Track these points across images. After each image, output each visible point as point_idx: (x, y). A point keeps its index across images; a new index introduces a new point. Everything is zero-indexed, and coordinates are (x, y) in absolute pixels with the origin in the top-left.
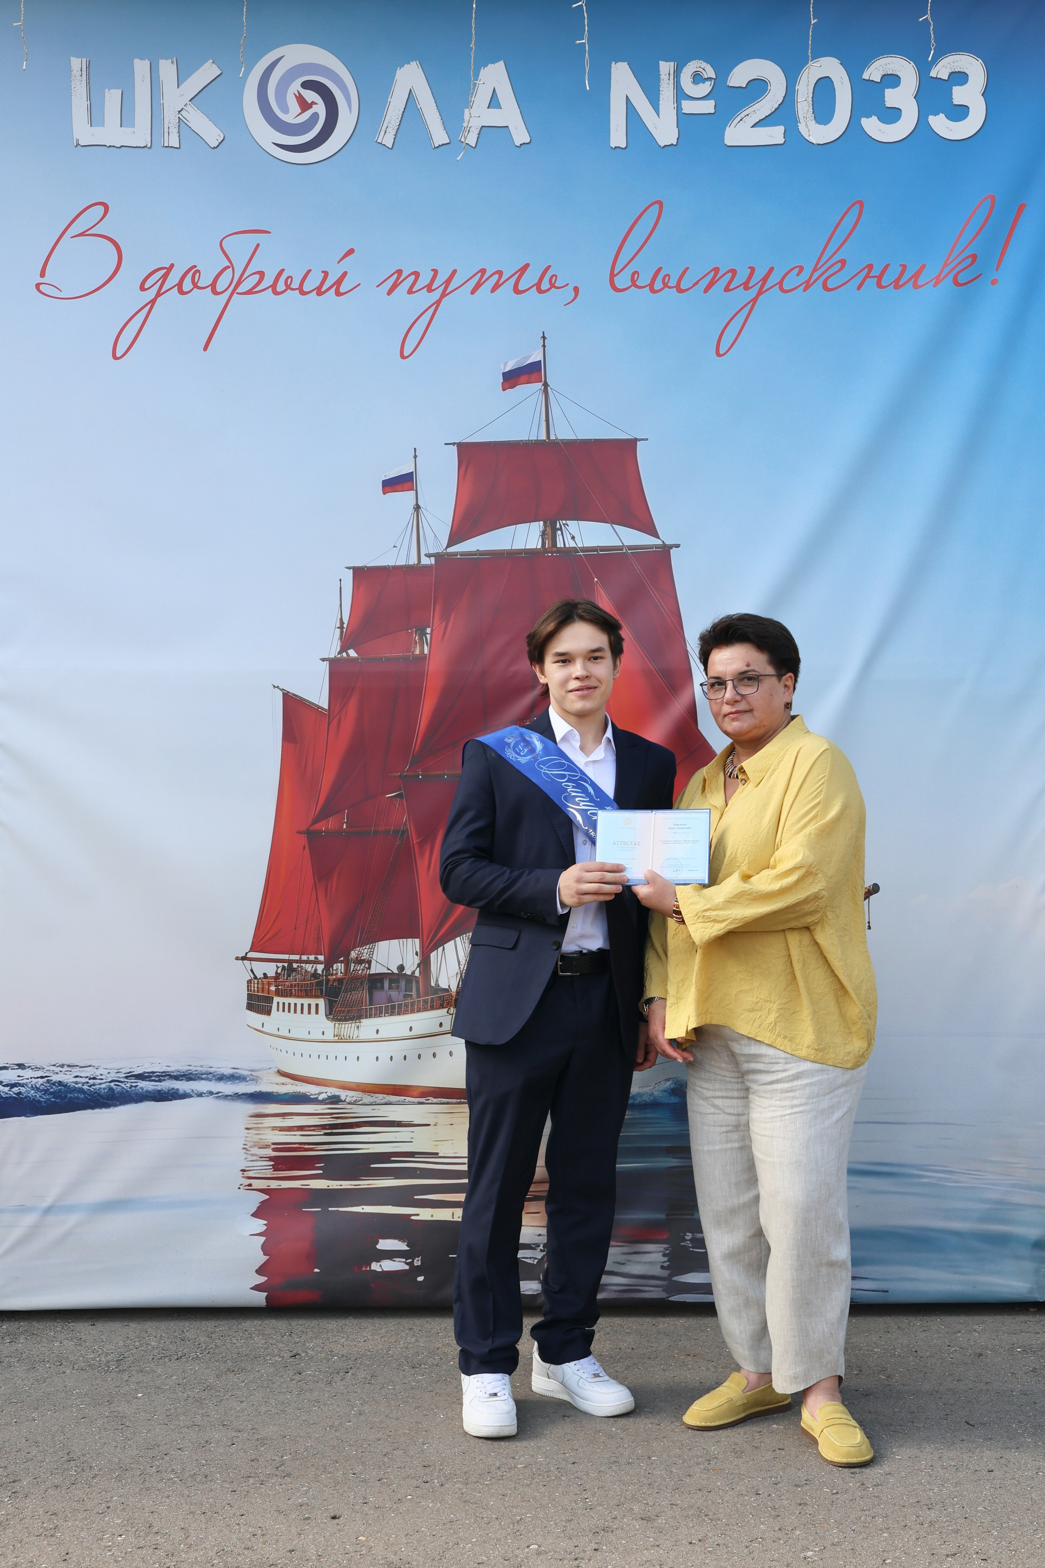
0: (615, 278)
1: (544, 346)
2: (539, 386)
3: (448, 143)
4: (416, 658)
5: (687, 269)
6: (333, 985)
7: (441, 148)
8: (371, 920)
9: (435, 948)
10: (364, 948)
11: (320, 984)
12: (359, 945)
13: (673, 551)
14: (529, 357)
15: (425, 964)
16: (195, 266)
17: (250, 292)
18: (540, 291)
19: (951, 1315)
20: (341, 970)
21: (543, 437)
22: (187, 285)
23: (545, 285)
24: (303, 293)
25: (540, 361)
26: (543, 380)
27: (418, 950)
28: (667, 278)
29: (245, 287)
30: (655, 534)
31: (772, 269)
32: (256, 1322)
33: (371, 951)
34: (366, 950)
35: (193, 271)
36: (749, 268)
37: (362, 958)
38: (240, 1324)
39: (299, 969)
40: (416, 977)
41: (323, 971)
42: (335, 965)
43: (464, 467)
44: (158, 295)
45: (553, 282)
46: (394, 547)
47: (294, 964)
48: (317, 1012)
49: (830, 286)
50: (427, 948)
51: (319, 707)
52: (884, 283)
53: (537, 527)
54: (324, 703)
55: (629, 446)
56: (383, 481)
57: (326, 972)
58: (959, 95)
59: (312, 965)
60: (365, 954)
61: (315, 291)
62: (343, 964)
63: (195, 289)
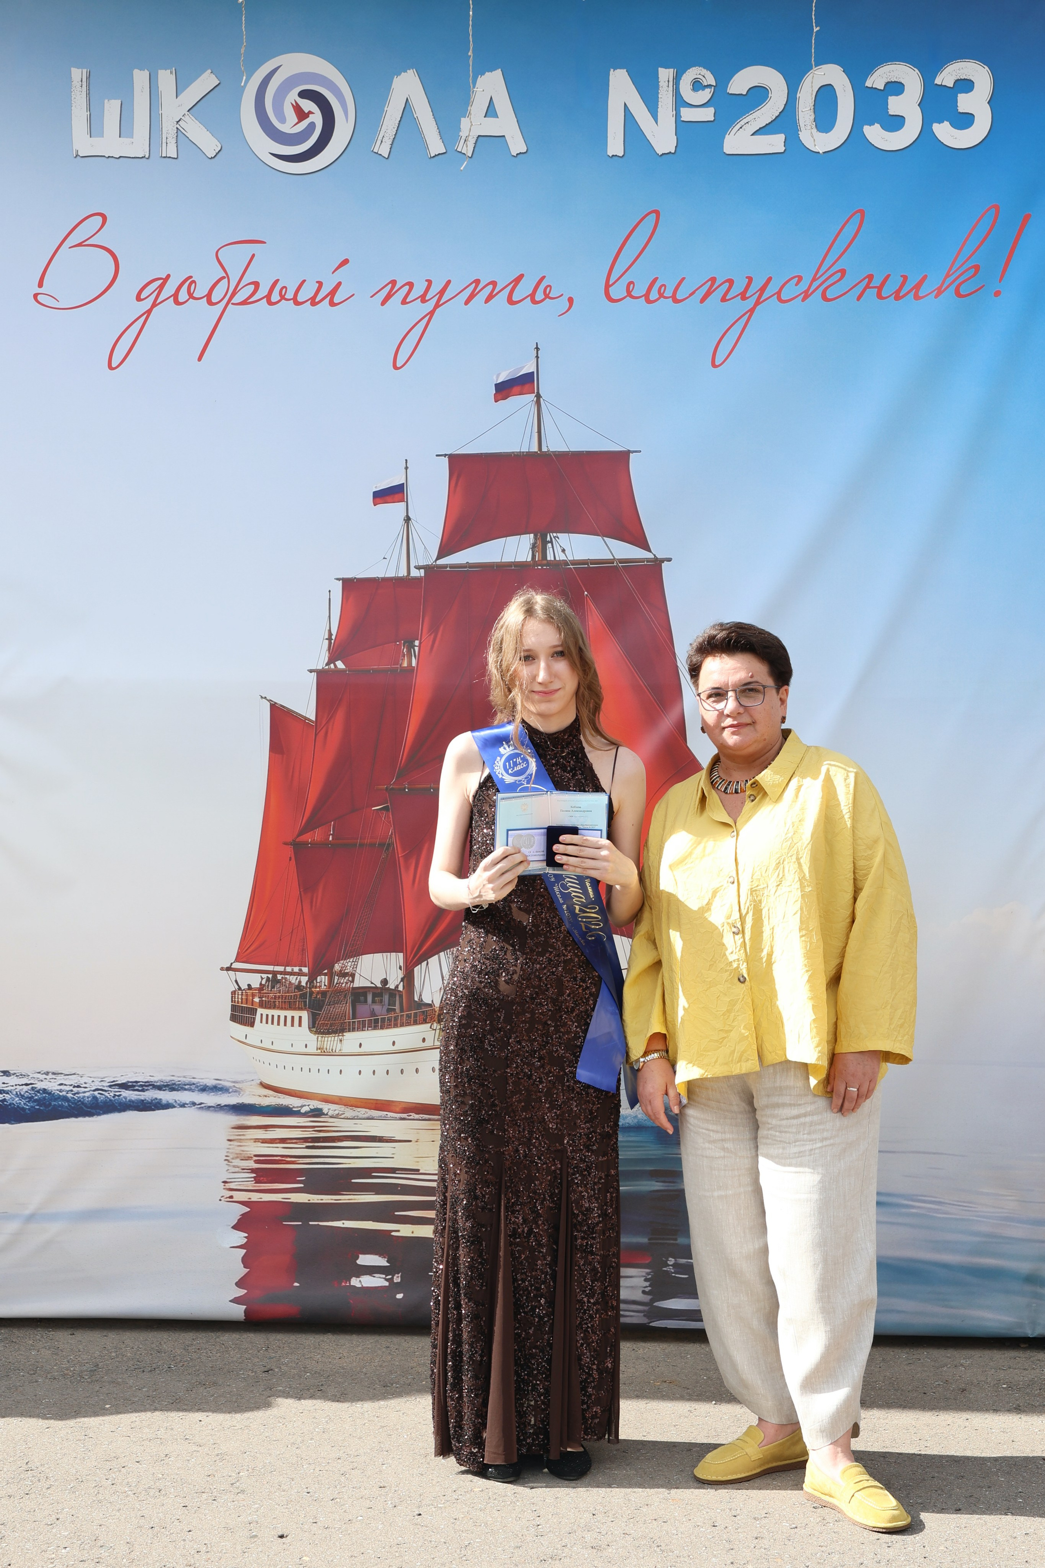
0: (610, 288)
1: (537, 357)
2: (532, 397)
3: (444, 153)
4: (403, 670)
5: (683, 279)
6: (316, 997)
7: (437, 157)
8: (355, 933)
9: (419, 962)
10: (348, 961)
11: (303, 996)
12: (343, 956)
13: (665, 565)
14: (522, 368)
15: (408, 978)
16: (191, 277)
17: (244, 303)
18: (534, 302)
19: (938, 1348)
20: (325, 983)
21: (535, 449)
22: (183, 295)
23: (539, 296)
24: (297, 303)
25: (533, 372)
26: (536, 391)
27: (402, 965)
28: (663, 288)
29: (239, 297)
30: (647, 548)
31: (770, 279)
32: (234, 1335)
33: (354, 965)
34: (350, 963)
35: (190, 281)
36: (747, 277)
37: (346, 971)
38: (218, 1337)
39: (284, 980)
40: (400, 991)
41: (307, 984)
42: (319, 978)
43: (454, 478)
44: (154, 305)
45: (547, 292)
46: (384, 558)
47: (278, 976)
48: (300, 1025)
49: (829, 295)
50: (409, 964)
51: (306, 718)
52: (884, 294)
53: (527, 540)
54: (311, 715)
55: (622, 458)
56: (375, 493)
57: (310, 984)
58: (965, 103)
59: (296, 977)
60: (348, 967)
61: (310, 301)
62: (327, 977)
63: (191, 300)
